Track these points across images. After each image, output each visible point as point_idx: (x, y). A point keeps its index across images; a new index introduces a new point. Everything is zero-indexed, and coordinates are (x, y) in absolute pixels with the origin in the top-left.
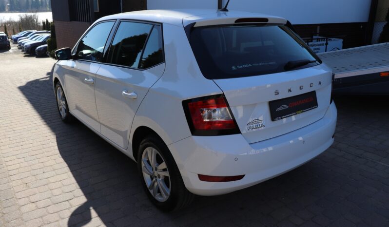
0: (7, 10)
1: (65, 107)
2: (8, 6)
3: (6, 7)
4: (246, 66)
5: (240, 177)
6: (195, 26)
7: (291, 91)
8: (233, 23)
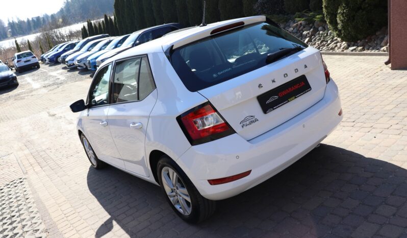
0: (9, 36)
1: (94, 156)
2: (10, 32)
3: (8, 33)
4: (226, 70)
5: (248, 173)
6: (174, 48)
7: (275, 82)
8: (209, 35)
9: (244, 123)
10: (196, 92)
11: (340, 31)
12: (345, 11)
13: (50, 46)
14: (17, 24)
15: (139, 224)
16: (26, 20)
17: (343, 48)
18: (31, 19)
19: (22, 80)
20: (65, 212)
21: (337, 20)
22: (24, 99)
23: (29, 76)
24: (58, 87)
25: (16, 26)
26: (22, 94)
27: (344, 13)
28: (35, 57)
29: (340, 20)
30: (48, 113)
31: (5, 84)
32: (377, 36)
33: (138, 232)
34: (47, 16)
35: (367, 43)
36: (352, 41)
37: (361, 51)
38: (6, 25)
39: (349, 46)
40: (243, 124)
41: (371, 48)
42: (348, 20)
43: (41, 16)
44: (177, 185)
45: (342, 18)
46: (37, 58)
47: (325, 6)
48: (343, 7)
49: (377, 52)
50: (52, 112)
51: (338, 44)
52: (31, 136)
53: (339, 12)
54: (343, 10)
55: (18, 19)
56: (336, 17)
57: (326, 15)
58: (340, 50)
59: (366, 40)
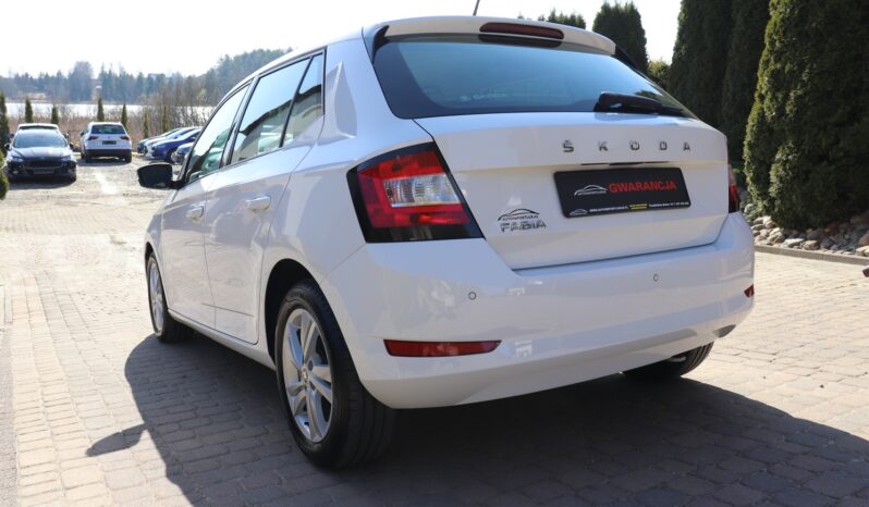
1: (162, 307)
6: (388, 34)
7: (605, 149)
9: (511, 222)
10: (410, 121)
11: (772, 200)
12: (790, 157)
13: (164, 127)
14: (116, 78)
15: (202, 446)
16: (135, 76)
17: (773, 239)
18: (146, 76)
19: (87, 175)
20: (46, 398)
21: (769, 175)
22: (75, 206)
23: (103, 171)
24: (152, 201)
25: (114, 82)
26: (75, 198)
27: (787, 161)
28: (126, 138)
29: (777, 176)
30: (112, 237)
31: (49, 170)
32: (851, 224)
33: (191, 461)
34: (178, 77)
35: (828, 235)
36: (795, 228)
37: (811, 248)
38: (96, 75)
39: (786, 236)
40: (506, 222)
41: (835, 246)
42: (793, 178)
43: (168, 74)
44: (311, 359)
45: (782, 172)
46: (130, 142)
47: (749, 144)
48: (789, 148)
49: (846, 254)
50: (120, 237)
51: (763, 232)
52: (57, 265)
53: (777, 157)
54: (788, 155)
55: (122, 69)
56: (769, 169)
57: (749, 163)
58: (765, 242)
59: (827, 230)
